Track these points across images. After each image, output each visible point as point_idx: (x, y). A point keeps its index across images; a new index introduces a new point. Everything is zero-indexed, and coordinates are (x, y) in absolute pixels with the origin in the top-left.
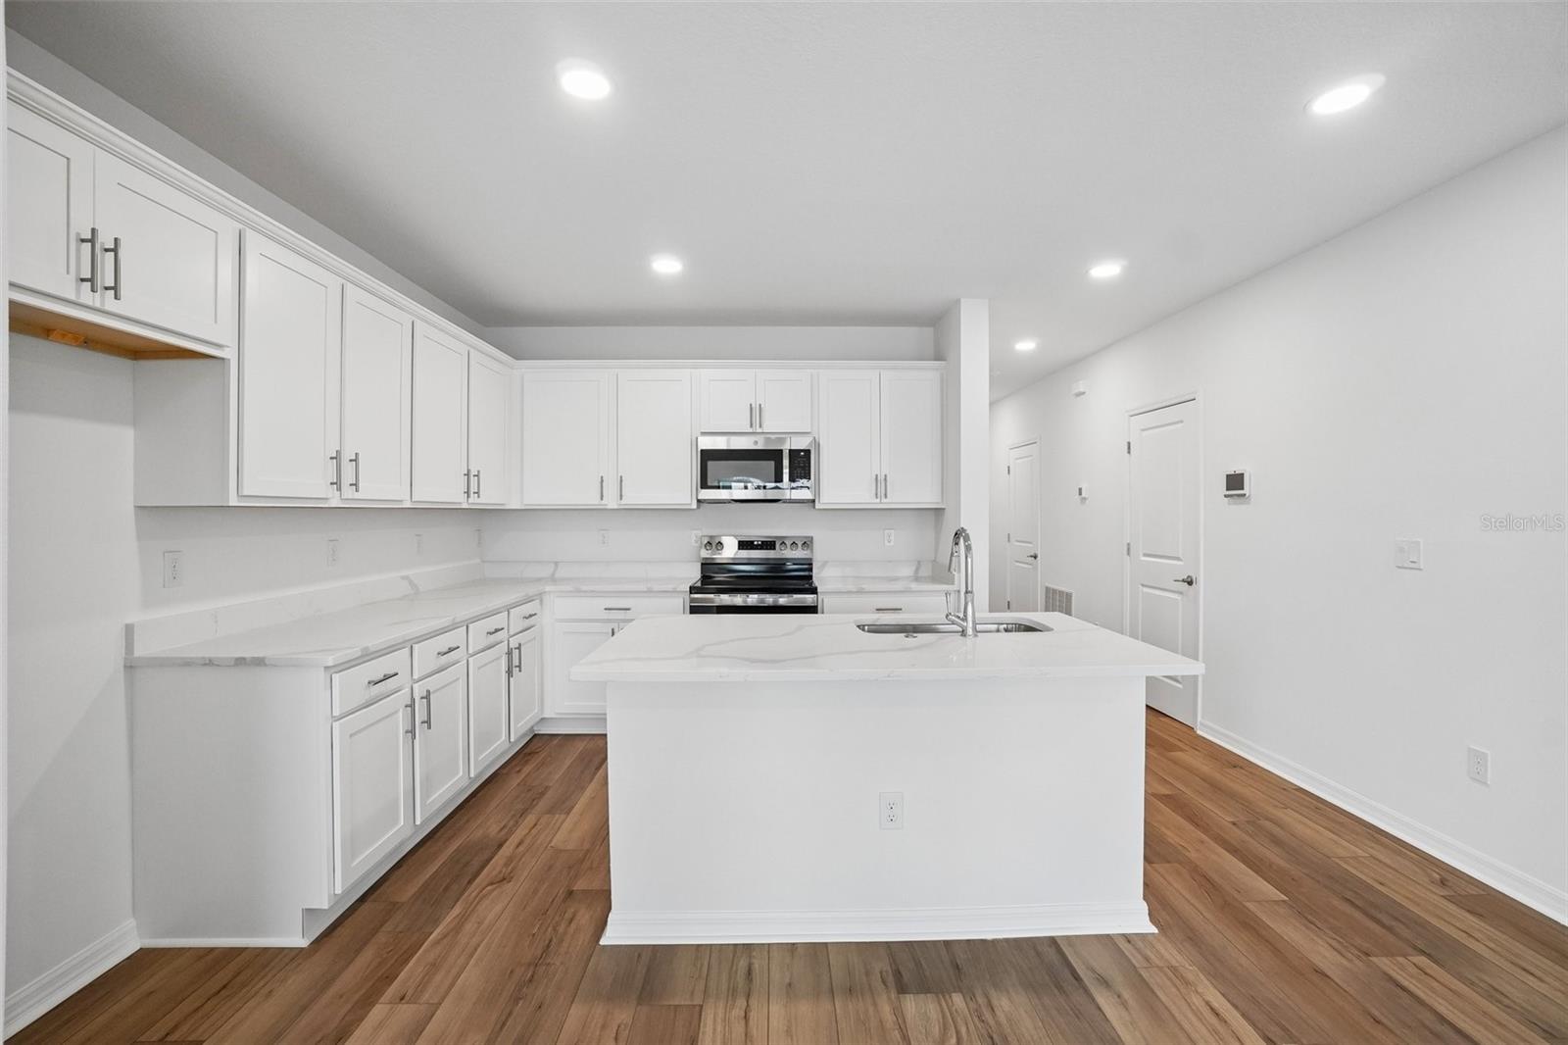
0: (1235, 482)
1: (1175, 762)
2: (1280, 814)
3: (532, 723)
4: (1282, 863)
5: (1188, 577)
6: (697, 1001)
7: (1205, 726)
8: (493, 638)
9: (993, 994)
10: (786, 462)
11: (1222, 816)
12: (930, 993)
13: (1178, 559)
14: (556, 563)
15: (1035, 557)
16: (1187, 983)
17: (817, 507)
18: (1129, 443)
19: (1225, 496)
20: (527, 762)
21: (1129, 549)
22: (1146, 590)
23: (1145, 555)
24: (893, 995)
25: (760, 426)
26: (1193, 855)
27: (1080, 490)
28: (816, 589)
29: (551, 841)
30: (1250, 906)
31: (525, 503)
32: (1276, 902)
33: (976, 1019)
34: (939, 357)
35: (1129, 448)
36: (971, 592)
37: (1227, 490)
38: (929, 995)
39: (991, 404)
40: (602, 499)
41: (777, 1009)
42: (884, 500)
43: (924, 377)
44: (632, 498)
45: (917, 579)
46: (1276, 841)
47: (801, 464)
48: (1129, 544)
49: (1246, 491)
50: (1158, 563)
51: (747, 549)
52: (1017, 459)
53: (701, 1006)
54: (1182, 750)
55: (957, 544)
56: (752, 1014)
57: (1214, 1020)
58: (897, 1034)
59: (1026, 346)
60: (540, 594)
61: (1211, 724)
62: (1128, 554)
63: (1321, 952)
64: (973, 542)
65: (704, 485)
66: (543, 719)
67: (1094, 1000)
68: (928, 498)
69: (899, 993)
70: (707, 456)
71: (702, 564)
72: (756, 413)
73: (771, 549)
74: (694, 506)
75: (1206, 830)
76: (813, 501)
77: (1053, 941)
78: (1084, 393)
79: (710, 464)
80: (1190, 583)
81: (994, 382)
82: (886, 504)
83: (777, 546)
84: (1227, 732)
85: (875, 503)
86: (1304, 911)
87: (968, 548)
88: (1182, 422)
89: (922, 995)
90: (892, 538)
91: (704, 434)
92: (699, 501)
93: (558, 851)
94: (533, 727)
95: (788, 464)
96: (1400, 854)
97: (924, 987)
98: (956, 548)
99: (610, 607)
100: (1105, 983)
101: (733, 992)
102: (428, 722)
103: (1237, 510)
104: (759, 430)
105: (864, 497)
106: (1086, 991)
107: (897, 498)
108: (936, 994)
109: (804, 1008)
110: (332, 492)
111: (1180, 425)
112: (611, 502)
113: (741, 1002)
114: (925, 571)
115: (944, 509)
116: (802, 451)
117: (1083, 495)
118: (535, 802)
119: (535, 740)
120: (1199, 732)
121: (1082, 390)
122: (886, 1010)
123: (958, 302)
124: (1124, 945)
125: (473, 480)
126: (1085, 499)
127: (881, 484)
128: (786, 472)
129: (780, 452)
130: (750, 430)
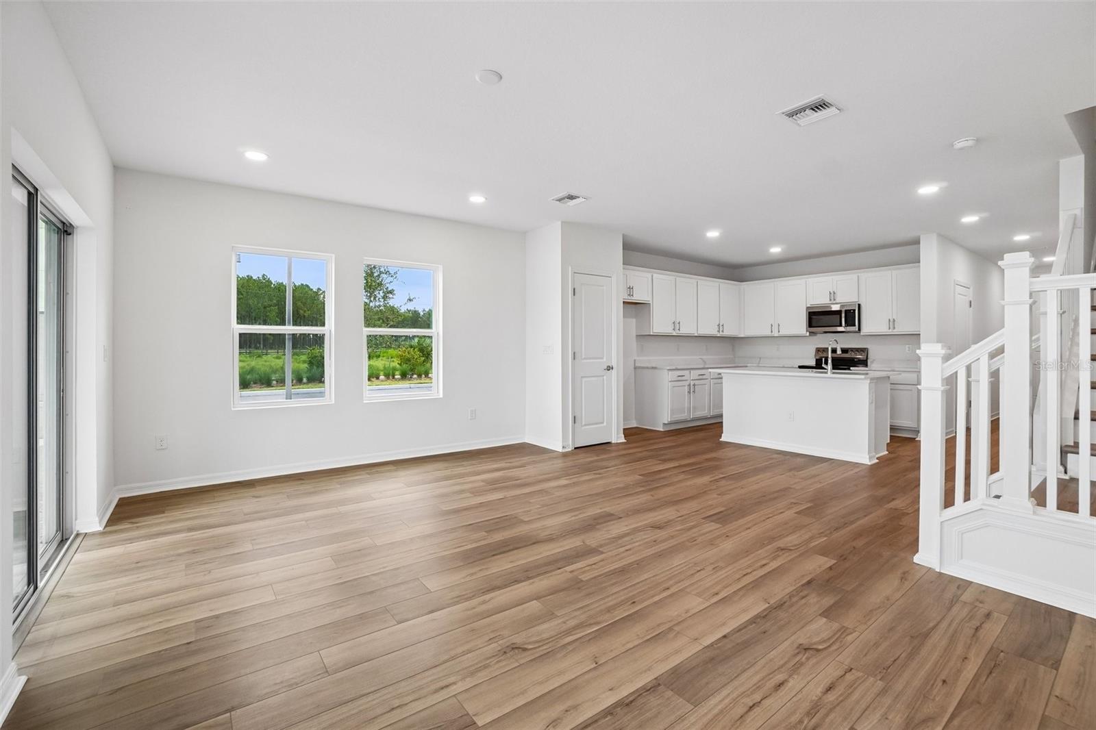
17: (862, 334)
25: (834, 300)
42: (893, 331)
47: (851, 316)
65: (810, 326)
70: (811, 314)
73: (845, 353)
76: (860, 331)
79: (813, 317)
82: (896, 332)
83: (849, 352)
85: (891, 332)
92: (808, 333)
95: (844, 317)
102: (694, 391)
104: (833, 303)
107: (899, 330)
110: (673, 331)
112: (776, 333)
116: (851, 310)
123: (920, 236)
125: (721, 327)
127: (892, 323)
128: (843, 320)
129: (840, 311)
130: (830, 302)
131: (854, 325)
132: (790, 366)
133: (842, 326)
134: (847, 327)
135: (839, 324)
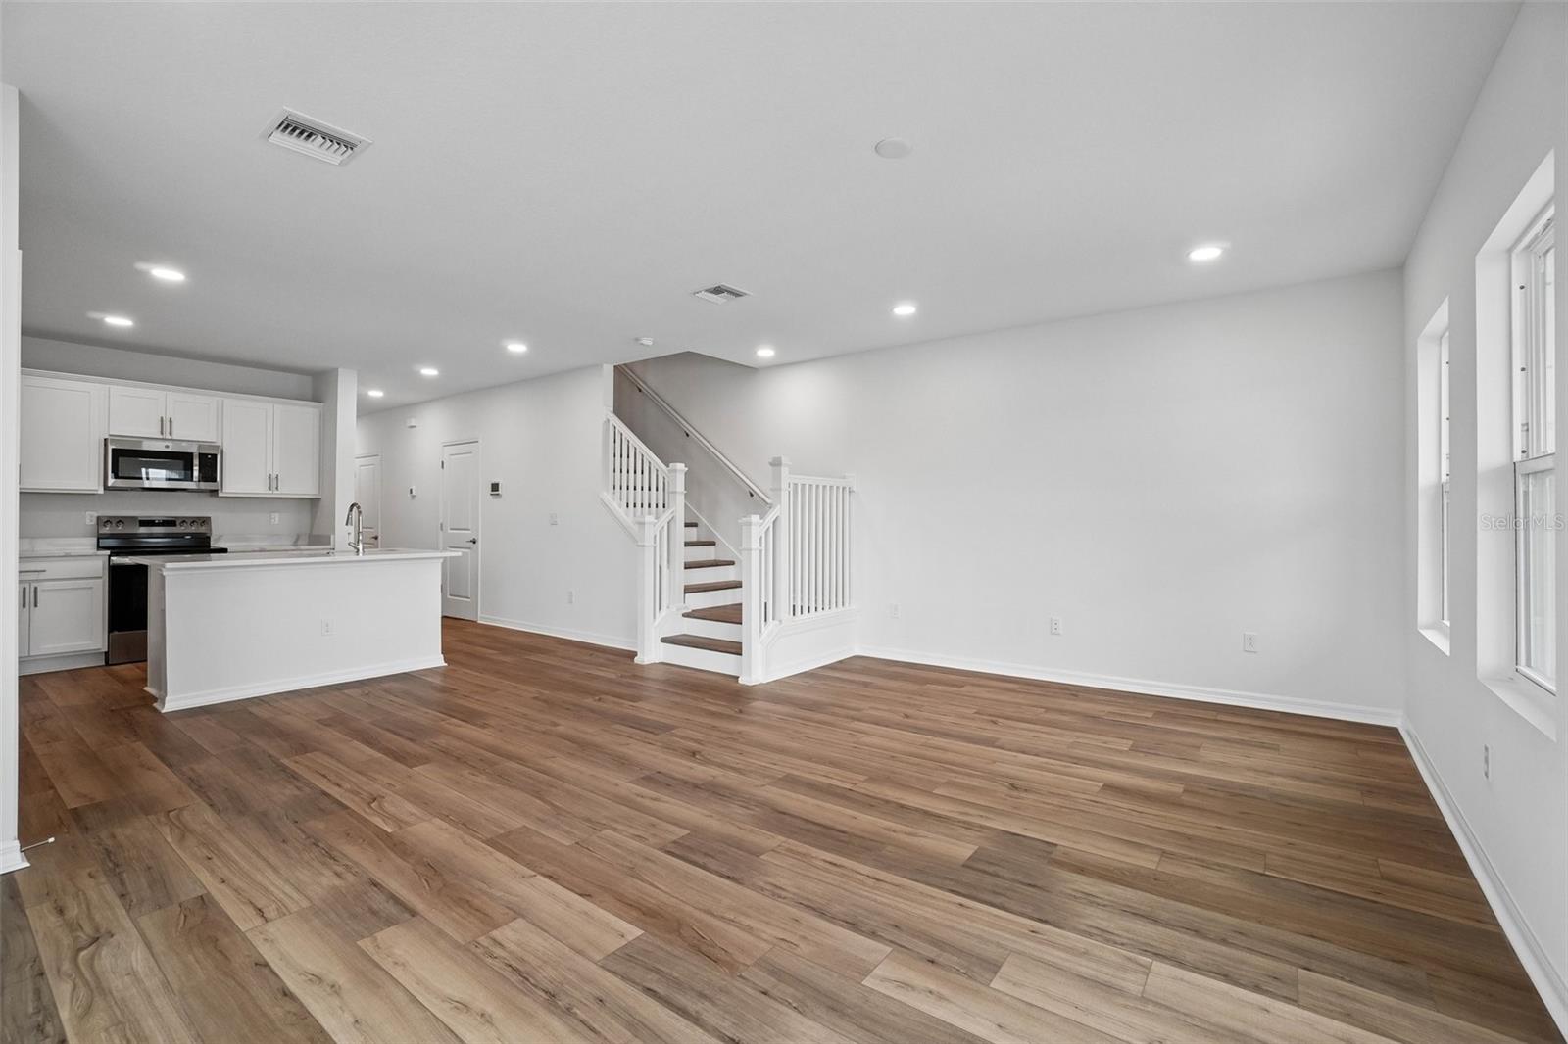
0: (495, 487)
2: (508, 637)
4: (501, 646)
5: (474, 539)
7: (483, 618)
10: (196, 462)
11: (482, 641)
12: (353, 688)
13: (468, 530)
15: (376, 538)
17: (219, 496)
18: (443, 463)
19: (491, 495)
21: (442, 526)
22: (451, 549)
23: (451, 529)
25: (170, 435)
27: (411, 490)
32: (496, 654)
33: (376, 688)
34: (316, 398)
35: (443, 465)
37: (492, 491)
42: (276, 492)
43: (306, 413)
47: (209, 466)
48: (441, 523)
49: (500, 492)
50: (456, 533)
51: (147, 526)
54: (468, 628)
58: (343, 696)
59: (376, 394)
61: (485, 616)
62: (442, 529)
65: (115, 475)
68: (308, 490)
70: (118, 453)
71: (98, 537)
72: (167, 424)
73: (171, 526)
74: (102, 491)
76: (217, 491)
80: (475, 542)
82: (276, 494)
85: (269, 493)
88: (471, 452)
92: (107, 488)
95: (198, 464)
103: (496, 501)
104: (168, 437)
105: (259, 488)
107: (287, 490)
111: (469, 454)
114: (303, 540)
115: (321, 498)
116: (209, 454)
117: (414, 493)
120: (479, 622)
121: (414, 425)
122: (336, 694)
123: (336, 370)
126: (413, 497)
127: (273, 481)
128: (196, 469)
129: (191, 455)
130: (161, 437)
131: (215, 481)
133: (192, 480)
134: (202, 483)
135: (182, 477)
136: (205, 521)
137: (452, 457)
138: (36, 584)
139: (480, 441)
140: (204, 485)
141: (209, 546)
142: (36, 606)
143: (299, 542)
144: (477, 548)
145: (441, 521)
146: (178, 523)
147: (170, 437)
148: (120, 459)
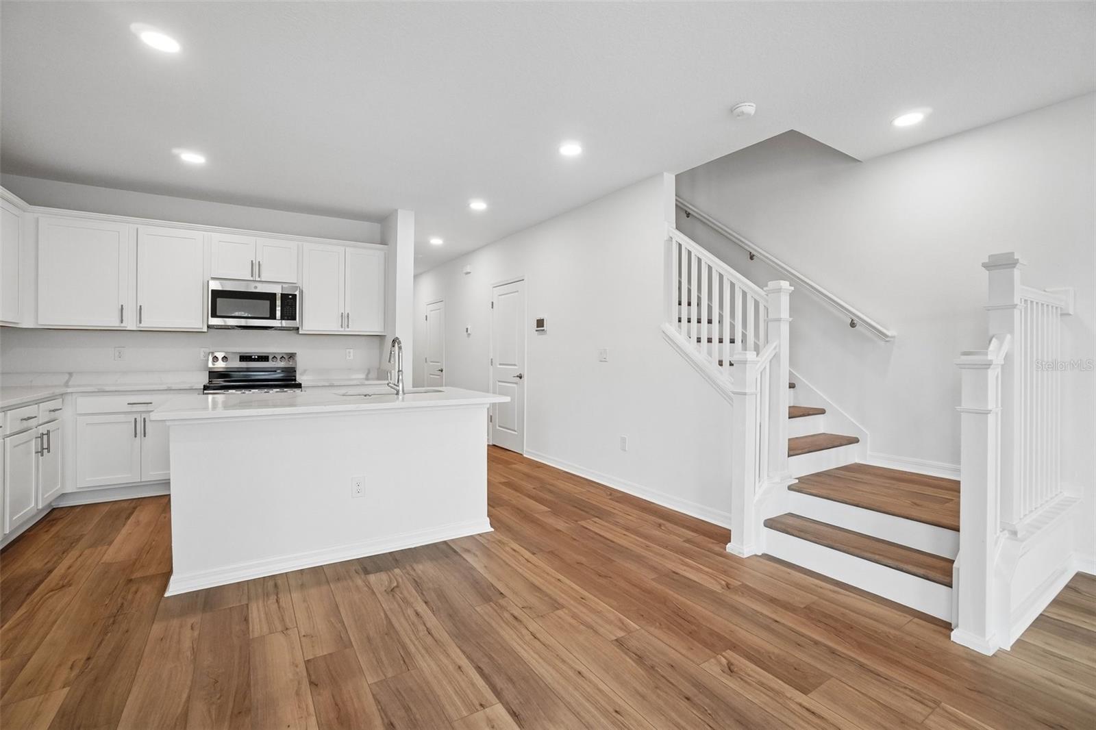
0: (540, 323)
1: (511, 469)
2: (555, 482)
3: (51, 499)
4: (551, 498)
5: (520, 374)
6: (244, 602)
7: (529, 452)
8: (26, 424)
9: (415, 566)
10: (278, 303)
11: (529, 486)
12: (381, 571)
13: (515, 365)
14: (70, 374)
15: (442, 371)
16: (504, 544)
17: (300, 333)
18: (493, 303)
19: (537, 331)
20: (52, 526)
21: (492, 362)
22: (500, 384)
23: (500, 364)
24: (363, 576)
25: (259, 277)
26: (514, 502)
27: (467, 329)
28: (301, 384)
29: (100, 560)
30: (536, 515)
31: (39, 323)
32: (546, 512)
33: (407, 575)
34: (383, 242)
35: (493, 305)
36: (401, 371)
37: (537, 327)
38: (382, 573)
39: (416, 277)
40: (122, 322)
41: (296, 596)
42: (347, 329)
43: (372, 255)
44: (147, 323)
45: (367, 379)
46: (551, 491)
47: (290, 305)
48: (492, 359)
49: (545, 328)
50: (505, 368)
51: (247, 361)
52: (432, 311)
53: (247, 605)
54: (515, 464)
55: (394, 346)
56: (281, 600)
57: (514, 553)
58: (366, 589)
59: (436, 241)
60: (62, 394)
61: (531, 451)
62: (492, 365)
63: (561, 524)
64: (402, 345)
65: (214, 315)
66: (63, 494)
67: (462, 557)
68: (375, 327)
69: (365, 574)
70: (216, 294)
71: (209, 372)
72: (255, 267)
73: (265, 361)
74: (205, 329)
75: (522, 492)
76: (298, 329)
77: (445, 543)
78: (470, 273)
79: (219, 300)
80: (521, 377)
81: (417, 261)
82: (348, 331)
83: (270, 360)
84: (538, 453)
85: (342, 330)
86: (556, 511)
87: (400, 348)
88: (517, 291)
89: (378, 573)
90: (352, 354)
91: (213, 279)
92: (209, 327)
93: (110, 565)
94: (51, 503)
95: (280, 304)
96: (597, 488)
97: (379, 569)
98: (393, 349)
99: (131, 402)
100: (468, 551)
101: (267, 595)
103: (543, 337)
104: (258, 279)
105: (333, 326)
106: (460, 556)
107: (354, 328)
108: (386, 571)
109: (313, 592)
111: (517, 293)
112: (130, 324)
113: (273, 598)
114: (373, 374)
115: (385, 336)
116: (290, 295)
117: (469, 332)
118: (73, 545)
119: (55, 512)
120: (525, 456)
121: (469, 271)
122: (360, 582)
123: (397, 210)
124: (478, 538)
126: (469, 334)
127: (344, 319)
128: (278, 309)
129: (274, 295)
130: (252, 279)
131: (294, 319)
132: (187, 386)
133: (275, 318)
134: (283, 321)
135: (268, 316)
136: (292, 356)
137: (500, 297)
138: (144, 416)
139: (526, 279)
140: (285, 323)
141: (295, 380)
142: (145, 436)
143: (370, 376)
144: (523, 383)
145: (492, 357)
146: (270, 358)
147: (259, 279)
148: (218, 300)
